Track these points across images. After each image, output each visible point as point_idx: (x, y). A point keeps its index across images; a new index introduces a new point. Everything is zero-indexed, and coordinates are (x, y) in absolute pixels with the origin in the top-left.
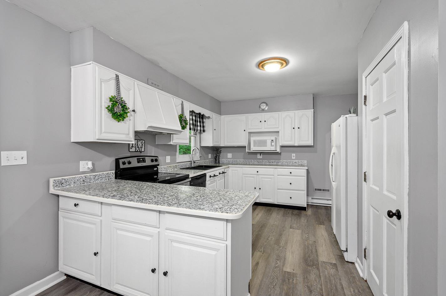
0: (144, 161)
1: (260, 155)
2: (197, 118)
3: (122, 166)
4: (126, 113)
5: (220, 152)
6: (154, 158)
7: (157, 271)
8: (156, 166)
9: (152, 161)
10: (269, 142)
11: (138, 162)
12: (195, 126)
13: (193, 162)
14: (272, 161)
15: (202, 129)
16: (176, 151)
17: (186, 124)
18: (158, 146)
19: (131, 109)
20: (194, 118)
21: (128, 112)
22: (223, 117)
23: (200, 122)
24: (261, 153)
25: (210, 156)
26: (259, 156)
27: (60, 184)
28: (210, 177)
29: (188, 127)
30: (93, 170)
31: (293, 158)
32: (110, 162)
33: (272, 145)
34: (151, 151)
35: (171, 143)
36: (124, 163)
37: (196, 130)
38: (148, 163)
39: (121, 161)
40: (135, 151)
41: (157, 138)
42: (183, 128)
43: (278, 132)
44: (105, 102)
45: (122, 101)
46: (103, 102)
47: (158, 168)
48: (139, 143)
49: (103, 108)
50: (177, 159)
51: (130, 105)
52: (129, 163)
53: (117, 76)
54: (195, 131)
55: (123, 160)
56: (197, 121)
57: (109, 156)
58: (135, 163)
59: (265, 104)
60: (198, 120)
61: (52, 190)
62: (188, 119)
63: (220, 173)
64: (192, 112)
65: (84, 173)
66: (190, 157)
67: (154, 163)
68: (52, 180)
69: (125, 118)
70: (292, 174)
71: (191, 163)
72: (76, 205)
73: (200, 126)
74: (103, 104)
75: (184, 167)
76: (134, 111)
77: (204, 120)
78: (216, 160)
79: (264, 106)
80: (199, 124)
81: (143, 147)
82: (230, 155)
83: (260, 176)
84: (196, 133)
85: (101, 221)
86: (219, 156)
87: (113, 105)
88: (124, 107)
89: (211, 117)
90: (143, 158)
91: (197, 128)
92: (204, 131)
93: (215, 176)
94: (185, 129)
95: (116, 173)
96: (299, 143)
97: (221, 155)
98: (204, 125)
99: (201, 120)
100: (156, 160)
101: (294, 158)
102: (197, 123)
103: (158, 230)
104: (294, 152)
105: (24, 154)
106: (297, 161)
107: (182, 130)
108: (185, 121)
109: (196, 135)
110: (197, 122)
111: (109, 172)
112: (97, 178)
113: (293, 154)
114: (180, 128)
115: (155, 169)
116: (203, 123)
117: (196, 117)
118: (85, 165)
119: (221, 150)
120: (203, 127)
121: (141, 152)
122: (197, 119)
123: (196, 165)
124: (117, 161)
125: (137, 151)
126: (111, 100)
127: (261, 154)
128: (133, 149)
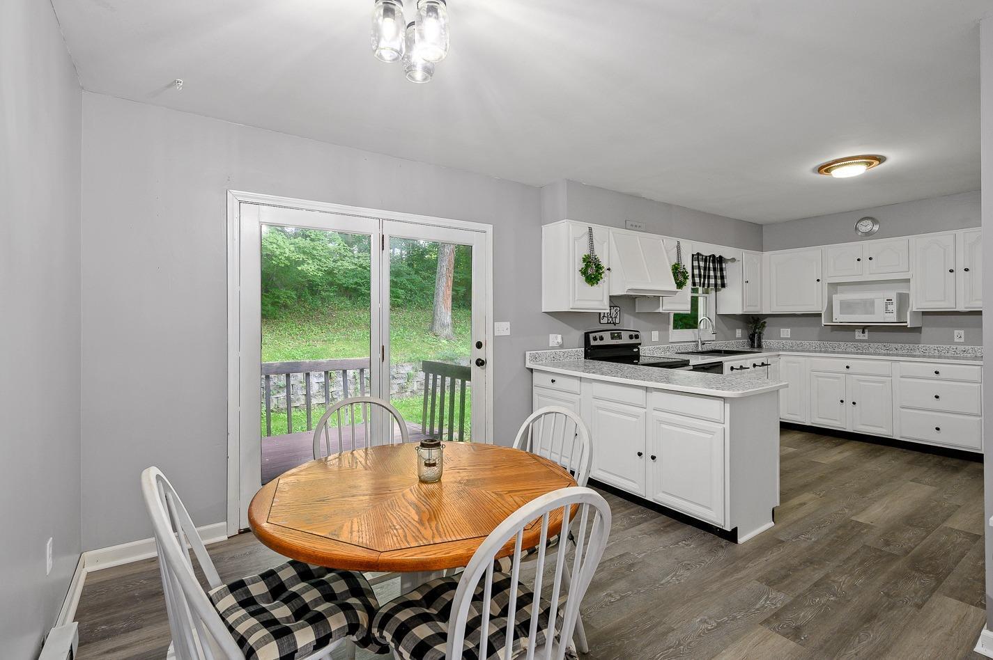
0: (620, 337)
1: (863, 332)
2: (709, 262)
3: (593, 343)
4: (601, 274)
5: (763, 325)
6: (633, 333)
7: (643, 455)
8: (636, 345)
9: (631, 337)
10: (880, 304)
11: (612, 339)
12: (704, 278)
13: (701, 342)
14: (894, 345)
15: (719, 282)
16: (669, 324)
17: (686, 278)
18: (639, 315)
19: (606, 267)
20: (702, 264)
21: (603, 272)
22: (766, 254)
23: (715, 269)
24: (864, 329)
25: (739, 333)
26: (858, 335)
27: (534, 358)
28: (732, 368)
29: (689, 282)
30: (561, 346)
31: (956, 340)
32: (578, 336)
33: (887, 311)
34: (629, 322)
35: (660, 310)
36: (595, 339)
37: (706, 286)
38: (625, 340)
39: (591, 336)
40: (608, 323)
41: (637, 303)
42: (680, 285)
43: (908, 281)
44: (579, 264)
45: (596, 259)
46: (577, 264)
47: (639, 349)
48: (613, 311)
49: (577, 270)
50: (670, 336)
51: (604, 264)
52: (602, 338)
53: (590, 229)
54: (704, 286)
55: (594, 335)
56: (709, 268)
57: (578, 329)
58: (608, 340)
59: (869, 222)
60: (711, 266)
61: (529, 365)
62: (689, 270)
63: (755, 365)
64: (697, 257)
65: (553, 348)
66: (695, 335)
67: (634, 341)
68: (528, 353)
69: (599, 280)
70: (941, 375)
71: (697, 345)
72: (553, 381)
73: (716, 277)
74: (576, 267)
75: (683, 351)
76: (609, 269)
77: (724, 264)
78: (753, 341)
79: (866, 226)
80: (712, 273)
81: (618, 316)
82: (786, 332)
83: (854, 376)
84: (707, 290)
85: (580, 399)
86: (760, 333)
87: (587, 266)
88: (599, 267)
89: (737, 259)
90: (618, 333)
91: (709, 281)
92: (723, 285)
93: (741, 368)
94: (684, 287)
95: (585, 350)
96: (967, 306)
97: (766, 331)
98: (725, 274)
99: (718, 266)
100: (637, 337)
101: (962, 340)
102: (709, 273)
103: (645, 410)
104: (959, 327)
105: (507, 324)
106: (970, 347)
107: (677, 290)
108: (684, 274)
109: (707, 293)
110: (709, 270)
111: (579, 349)
112: (566, 355)
113: (956, 332)
114: (673, 287)
115: (635, 350)
116: (722, 270)
117: (706, 261)
118: (556, 339)
119: (765, 322)
120: (722, 277)
121: (615, 324)
122: (709, 265)
123: (707, 348)
124: (587, 336)
125: (610, 323)
126: (584, 260)
127: (866, 331)
128: (605, 320)
